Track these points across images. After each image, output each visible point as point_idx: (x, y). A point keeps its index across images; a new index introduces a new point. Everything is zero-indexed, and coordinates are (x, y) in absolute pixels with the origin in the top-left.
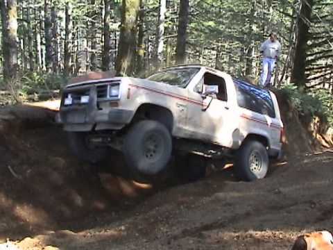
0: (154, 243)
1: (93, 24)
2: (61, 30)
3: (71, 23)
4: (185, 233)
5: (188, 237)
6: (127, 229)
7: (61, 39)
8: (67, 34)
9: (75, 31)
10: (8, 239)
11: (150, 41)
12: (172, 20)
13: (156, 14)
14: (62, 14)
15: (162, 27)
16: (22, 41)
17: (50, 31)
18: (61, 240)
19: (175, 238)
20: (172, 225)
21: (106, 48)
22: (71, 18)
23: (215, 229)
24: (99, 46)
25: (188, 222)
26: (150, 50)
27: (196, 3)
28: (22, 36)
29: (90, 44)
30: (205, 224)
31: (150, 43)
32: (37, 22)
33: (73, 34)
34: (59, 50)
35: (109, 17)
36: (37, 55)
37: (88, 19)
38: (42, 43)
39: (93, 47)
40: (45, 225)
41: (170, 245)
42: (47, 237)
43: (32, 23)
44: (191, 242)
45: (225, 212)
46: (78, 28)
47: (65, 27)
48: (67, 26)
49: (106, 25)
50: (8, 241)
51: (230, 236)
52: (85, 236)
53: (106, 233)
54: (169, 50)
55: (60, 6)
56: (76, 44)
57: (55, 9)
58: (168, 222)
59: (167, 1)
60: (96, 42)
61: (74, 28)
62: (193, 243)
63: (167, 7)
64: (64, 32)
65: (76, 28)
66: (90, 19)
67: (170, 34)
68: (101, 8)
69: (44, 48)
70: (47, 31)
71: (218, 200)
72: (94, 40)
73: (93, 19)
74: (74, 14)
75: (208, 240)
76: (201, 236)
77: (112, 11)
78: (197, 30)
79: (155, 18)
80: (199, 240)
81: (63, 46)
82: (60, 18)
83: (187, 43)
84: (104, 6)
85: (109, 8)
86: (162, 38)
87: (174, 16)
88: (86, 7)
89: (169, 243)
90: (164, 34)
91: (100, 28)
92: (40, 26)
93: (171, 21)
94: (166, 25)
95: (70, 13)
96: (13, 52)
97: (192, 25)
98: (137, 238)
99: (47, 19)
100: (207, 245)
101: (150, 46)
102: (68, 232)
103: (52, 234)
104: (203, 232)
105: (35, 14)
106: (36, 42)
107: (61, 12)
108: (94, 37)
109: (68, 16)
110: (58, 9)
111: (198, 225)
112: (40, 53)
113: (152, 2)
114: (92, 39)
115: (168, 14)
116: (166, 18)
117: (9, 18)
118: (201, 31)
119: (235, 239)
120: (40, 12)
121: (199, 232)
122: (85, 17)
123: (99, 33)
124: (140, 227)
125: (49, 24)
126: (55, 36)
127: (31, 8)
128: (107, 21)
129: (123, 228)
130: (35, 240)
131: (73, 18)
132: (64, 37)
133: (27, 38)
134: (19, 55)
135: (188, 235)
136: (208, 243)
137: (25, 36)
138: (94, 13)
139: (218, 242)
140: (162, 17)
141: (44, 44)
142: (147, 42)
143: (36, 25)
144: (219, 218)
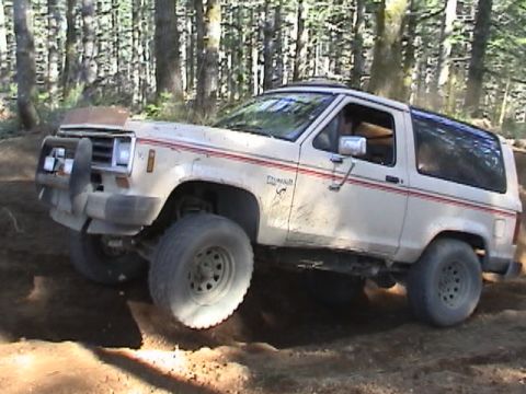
0: (393, 375)
1: (339, 34)
2: (290, 43)
3: (306, 32)
4: (443, 365)
5: (446, 371)
6: (357, 351)
7: (290, 56)
8: (298, 50)
9: (311, 45)
10: (177, 347)
11: (428, 66)
12: (466, 34)
13: (439, 22)
14: (292, 18)
15: (448, 44)
16: (230, 57)
17: (271, 43)
18: (255, 357)
19: (427, 370)
20: (428, 353)
21: (356, 73)
22: (306, 24)
23: (491, 363)
24: (347, 70)
25: (453, 349)
26: (428, 80)
27: (506, 6)
28: (230, 50)
29: (333, 65)
30: (478, 354)
31: (428, 69)
32: (253, 29)
33: (309, 49)
34: (286, 73)
35: (363, 25)
36: (251, 80)
37: (330, 26)
38: (259, 62)
39: (337, 72)
40: (236, 334)
41: (417, 381)
42: (234, 350)
43: (246, 31)
44: (450, 379)
45: (511, 340)
46: (315, 41)
47: (295, 38)
48: (299, 37)
49: (358, 38)
50: (177, 350)
51: (515, 377)
52: (291, 355)
53: (323, 354)
54: (454, 80)
55: (290, 5)
56: (312, 64)
57: (283, 11)
58: (422, 348)
59: (458, 3)
60: (341, 64)
61: (310, 40)
62: (454, 381)
63: (458, 13)
64: (294, 46)
65: (313, 40)
66: (334, 27)
67: (460, 56)
68: (353, 11)
69: (262, 68)
70: (266, 44)
71: (505, 322)
72: (340, 60)
73: (340, 27)
74: (311, 19)
75: (478, 379)
76: (468, 372)
77: (370, 15)
78: (504, 50)
79: (439, 30)
80: (465, 377)
81: (293, 68)
82: (289, 25)
83: (486, 70)
84: (356, 8)
85: (364, 10)
86: (447, 61)
87: (468, 27)
88: (329, 9)
89: (416, 377)
90: (451, 56)
91: (348, 42)
92: (259, 35)
93: (463, 34)
94: (454, 41)
95: (304, 16)
96: (212, 74)
97: (497, 43)
98: (369, 366)
99: (268, 24)
100: (475, 386)
101: (429, 75)
102: (266, 345)
103: (243, 347)
104: (473, 367)
105: (251, 16)
106: (251, 60)
107: (291, 14)
108: (339, 55)
109: (301, 21)
110: (287, 9)
111: (466, 356)
112: (255, 77)
113: (434, 3)
114: (337, 57)
115: (458, 24)
116: (455, 30)
117: (208, 21)
118: (511, 53)
119: (522, 382)
120: (260, 15)
121: (466, 365)
122: (327, 24)
123: (348, 50)
124: (377, 350)
125: (271, 32)
126: (279, 51)
127: (245, 7)
128: (360, 30)
129: (350, 348)
130: (216, 352)
131: (310, 25)
132: (293, 54)
133: (236, 53)
134: (225, 78)
135: (449, 369)
136: (478, 384)
137: (233, 49)
138: (341, 18)
139: (494, 383)
140: (449, 28)
141: (263, 63)
142: (423, 66)
143: (252, 34)
144: (501, 348)
